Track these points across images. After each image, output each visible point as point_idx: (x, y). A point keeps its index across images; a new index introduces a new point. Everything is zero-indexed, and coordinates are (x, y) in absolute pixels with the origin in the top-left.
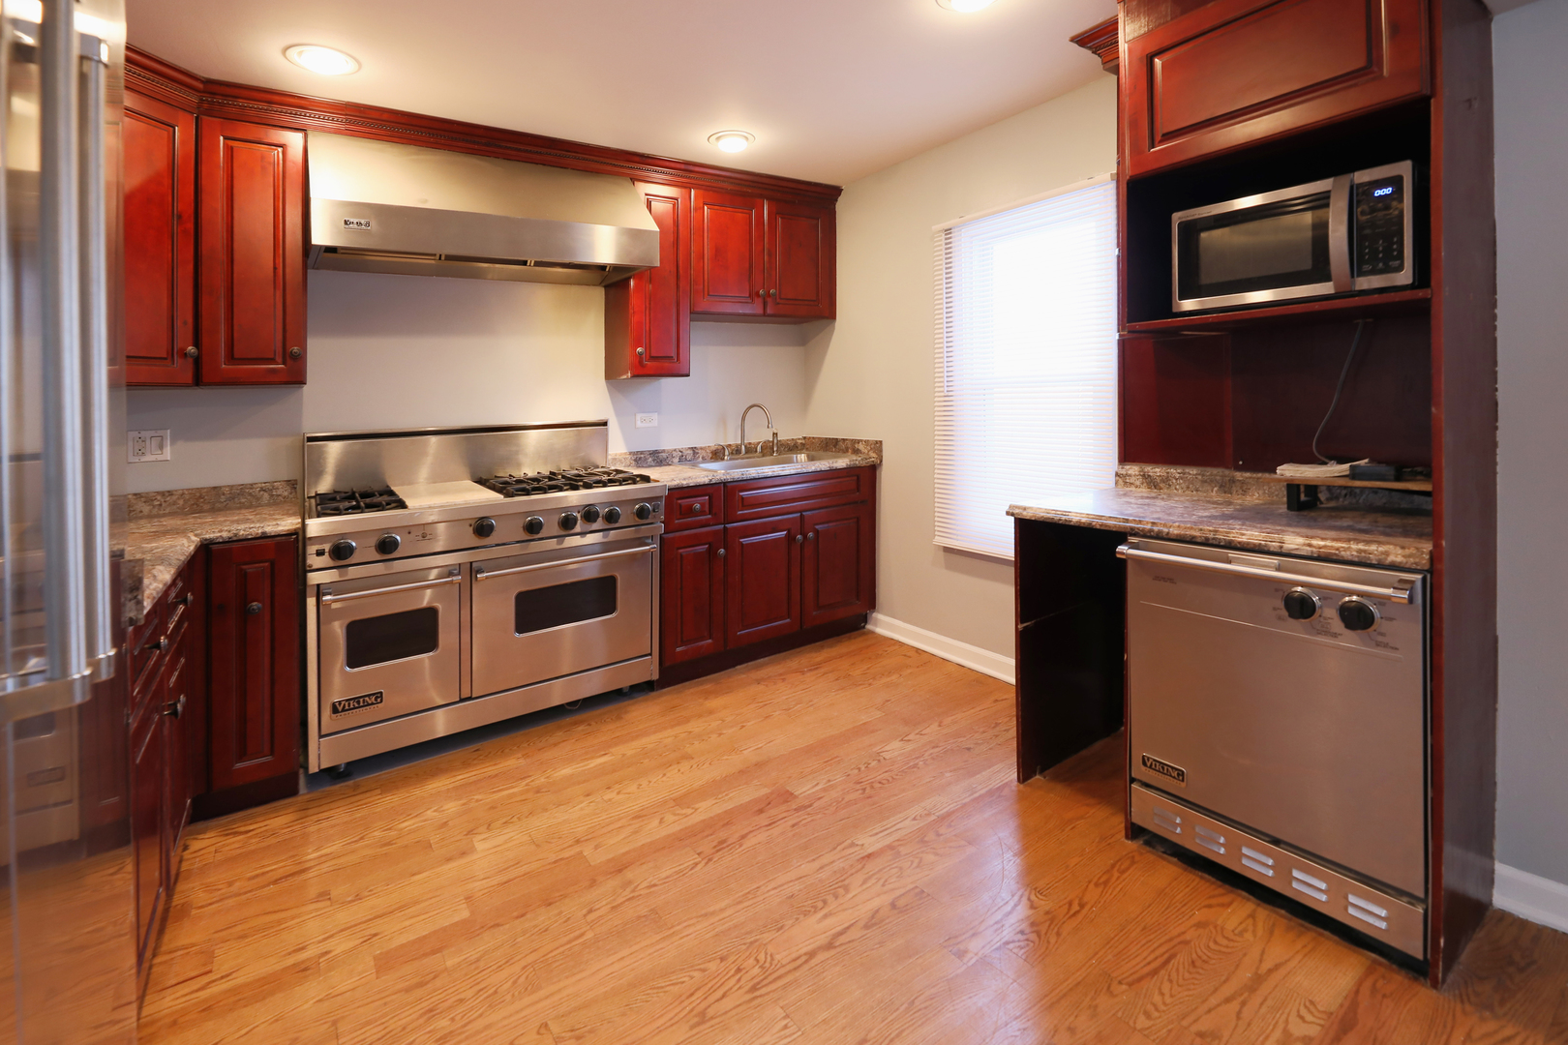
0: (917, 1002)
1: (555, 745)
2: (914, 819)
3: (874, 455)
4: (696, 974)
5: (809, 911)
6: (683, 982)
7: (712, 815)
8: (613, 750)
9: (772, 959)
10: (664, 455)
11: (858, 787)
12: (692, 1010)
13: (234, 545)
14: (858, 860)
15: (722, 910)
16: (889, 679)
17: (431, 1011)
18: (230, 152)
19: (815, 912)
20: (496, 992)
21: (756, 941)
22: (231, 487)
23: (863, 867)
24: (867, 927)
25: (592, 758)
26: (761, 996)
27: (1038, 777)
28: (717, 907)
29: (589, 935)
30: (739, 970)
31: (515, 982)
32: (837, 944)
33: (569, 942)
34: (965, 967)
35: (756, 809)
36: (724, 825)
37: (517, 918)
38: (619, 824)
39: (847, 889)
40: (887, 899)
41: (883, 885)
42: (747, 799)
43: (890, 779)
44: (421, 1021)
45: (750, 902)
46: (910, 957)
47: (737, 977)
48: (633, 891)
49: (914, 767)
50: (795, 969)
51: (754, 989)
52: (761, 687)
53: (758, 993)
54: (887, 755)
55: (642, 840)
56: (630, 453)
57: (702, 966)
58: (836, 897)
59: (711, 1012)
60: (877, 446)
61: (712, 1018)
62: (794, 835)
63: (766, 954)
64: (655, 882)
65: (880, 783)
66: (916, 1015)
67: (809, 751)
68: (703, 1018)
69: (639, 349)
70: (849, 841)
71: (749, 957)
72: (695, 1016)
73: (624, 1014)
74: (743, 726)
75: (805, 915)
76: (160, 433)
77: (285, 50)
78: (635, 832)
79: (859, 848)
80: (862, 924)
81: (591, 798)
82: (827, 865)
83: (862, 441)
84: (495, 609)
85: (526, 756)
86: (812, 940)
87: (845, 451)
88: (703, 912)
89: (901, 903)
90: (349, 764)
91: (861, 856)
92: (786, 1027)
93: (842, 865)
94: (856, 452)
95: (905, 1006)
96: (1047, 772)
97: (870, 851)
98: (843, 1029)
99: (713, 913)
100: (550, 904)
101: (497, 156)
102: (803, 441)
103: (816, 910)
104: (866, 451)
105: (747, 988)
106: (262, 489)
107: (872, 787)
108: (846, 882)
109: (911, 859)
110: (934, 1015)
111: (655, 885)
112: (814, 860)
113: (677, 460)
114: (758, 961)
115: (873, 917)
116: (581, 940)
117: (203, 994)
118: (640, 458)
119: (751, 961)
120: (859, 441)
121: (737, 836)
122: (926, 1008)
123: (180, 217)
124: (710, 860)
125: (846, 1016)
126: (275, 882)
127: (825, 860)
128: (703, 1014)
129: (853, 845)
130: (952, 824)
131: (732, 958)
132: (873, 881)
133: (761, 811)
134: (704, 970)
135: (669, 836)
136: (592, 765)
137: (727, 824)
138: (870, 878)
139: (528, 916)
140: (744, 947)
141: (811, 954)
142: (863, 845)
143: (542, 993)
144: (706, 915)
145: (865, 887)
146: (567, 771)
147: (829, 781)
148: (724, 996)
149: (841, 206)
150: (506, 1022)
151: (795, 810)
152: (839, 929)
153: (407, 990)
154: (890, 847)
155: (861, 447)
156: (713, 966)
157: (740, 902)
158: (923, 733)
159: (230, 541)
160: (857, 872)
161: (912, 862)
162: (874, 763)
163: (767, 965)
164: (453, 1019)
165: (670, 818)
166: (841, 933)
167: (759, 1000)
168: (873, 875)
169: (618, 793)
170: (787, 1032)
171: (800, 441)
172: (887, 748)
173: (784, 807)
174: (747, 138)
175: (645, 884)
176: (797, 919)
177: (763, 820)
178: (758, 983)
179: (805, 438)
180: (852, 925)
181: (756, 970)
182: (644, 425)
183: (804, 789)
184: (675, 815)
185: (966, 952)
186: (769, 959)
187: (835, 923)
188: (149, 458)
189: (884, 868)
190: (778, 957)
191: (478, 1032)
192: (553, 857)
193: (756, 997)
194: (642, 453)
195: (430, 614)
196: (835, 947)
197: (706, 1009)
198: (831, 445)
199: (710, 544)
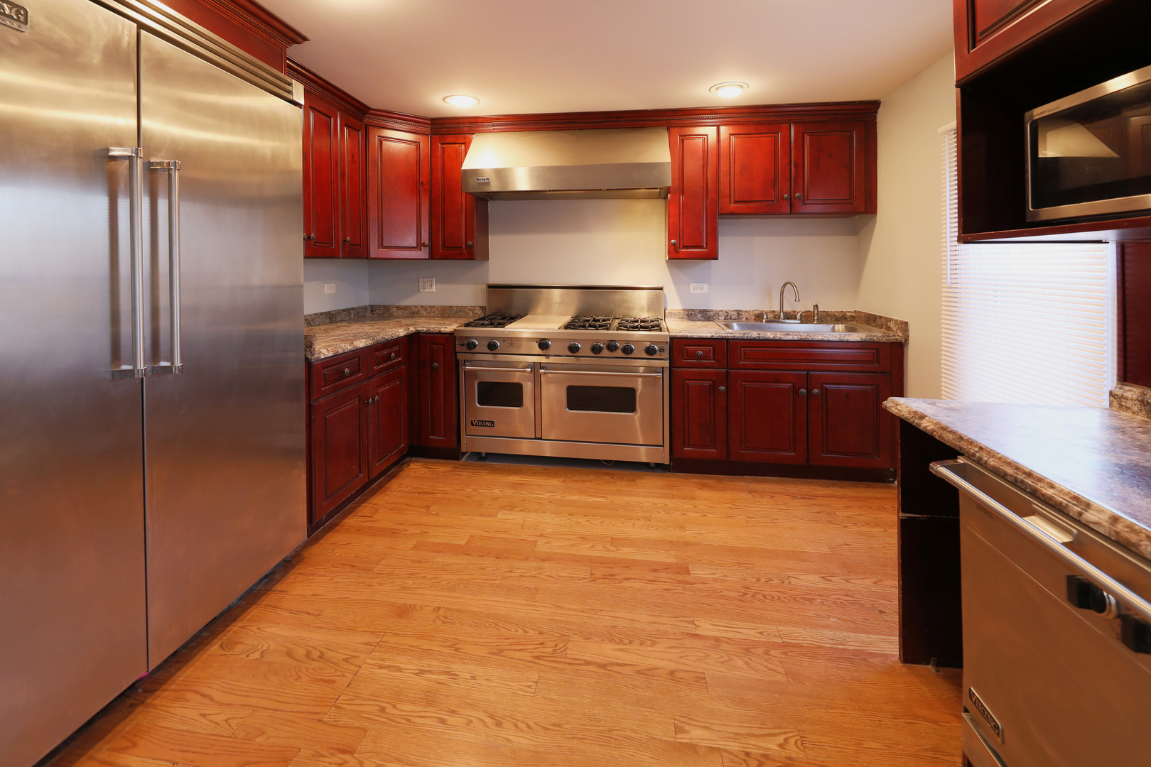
0: (615, 732)
1: (584, 481)
2: (761, 633)
3: (900, 334)
4: (521, 632)
5: (615, 641)
6: (510, 630)
7: (623, 557)
8: (609, 496)
9: (564, 651)
10: (712, 314)
11: (743, 590)
12: (498, 646)
13: (428, 335)
14: (683, 633)
15: (570, 610)
16: (870, 530)
17: (412, 574)
18: (443, 149)
19: (618, 643)
20: (438, 582)
21: (567, 636)
22: (457, 307)
23: (681, 639)
24: (639, 672)
25: (595, 496)
26: (536, 663)
27: (930, 667)
28: (569, 606)
29: (498, 582)
30: (542, 644)
31: (449, 583)
32: (608, 668)
33: (486, 580)
34: (674, 740)
35: (654, 567)
36: (624, 567)
37: (480, 556)
38: (570, 537)
39: (654, 643)
40: (673, 666)
41: (681, 657)
42: (655, 559)
43: (776, 598)
44: (405, 576)
45: (589, 615)
46: (644, 707)
47: (536, 646)
48: (539, 574)
49: (808, 600)
50: (570, 664)
51: (538, 658)
52: (750, 496)
53: (537, 661)
54: (794, 581)
55: (573, 551)
56: (684, 310)
57: (527, 630)
58: (642, 644)
59: (505, 653)
60: (904, 326)
61: (503, 656)
62: (659, 595)
63: (564, 646)
64: (554, 575)
65: (764, 596)
66: (604, 738)
67: (733, 551)
68: (500, 652)
69: (673, 241)
70: (692, 619)
71: (554, 641)
72: (497, 649)
73: (471, 626)
74: (705, 516)
75: (610, 641)
76: (431, 279)
77: (444, 99)
78: (572, 545)
79: (694, 626)
80: (639, 668)
81: (571, 517)
82: (658, 623)
83: (892, 319)
84: (553, 393)
85: (564, 481)
86: (597, 656)
87: (881, 327)
88: (559, 604)
89: (678, 675)
90: (487, 454)
91: (688, 632)
92: (530, 687)
93: (668, 629)
94: (889, 328)
95: (606, 728)
96: (941, 668)
97: (698, 633)
98: (556, 711)
99: (562, 608)
100: (498, 558)
101: (575, 129)
102: (854, 314)
103: (621, 642)
104: (895, 329)
105: (535, 655)
106: (469, 310)
107: (754, 596)
108: (658, 640)
109: (723, 655)
110: (615, 747)
111: (552, 577)
112: (654, 616)
113: (723, 318)
114: (556, 646)
115: (650, 670)
116: (492, 582)
117: (362, 524)
118: (691, 314)
119: (553, 644)
120: (890, 320)
121: (624, 576)
122: (615, 739)
123: (422, 183)
124: (594, 581)
125: (566, 706)
126: (419, 493)
127: (661, 620)
128: (502, 651)
129: (693, 623)
130: (789, 654)
131: (545, 636)
132: (678, 651)
133: (655, 571)
134: (525, 632)
135: (588, 556)
136: (590, 500)
137: (626, 567)
138: (677, 647)
139: (485, 558)
140: (558, 635)
141: (588, 663)
142: (698, 626)
143: (453, 594)
144: (558, 607)
145: (669, 650)
146: (575, 498)
147: (726, 576)
148: (520, 650)
149: (880, 116)
150: (428, 597)
151: (679, 581)
152: (621, 662)
153: (413, 561)
154: (717, 639)
155: (892, 325)
156: (532, 633)
157: (583, 612)
158: (850, 581)
159: (426, 333)
160: (673, 639)
161: (722, 657)
162: (776, 581)
163: (558, 651)
164: (414, 583)
165: (599, 547)
166: (618, 665)
167: (534, 664)
168: (682, 647)
169: (587, 521)
170: (528, 689)
171: (850, 314)
172: (800, 577)
173: (672, 576)
174: (742, 87)
175: (548, 574)
176: (603, 640)
177: (651, 576)
178: (543, 657)
179: (855, 312)
180: (631, 665)
181: (550, 650)
182: (696, 291)
183: (698, 572)
184: (603, 547)
185: (686, 732)
186: (564, 648)
187: (621, 657)
188: (427, 290)
189: (695, 648)
190: (569, 651)
191: (416, 594)
192: (523, 537)
193: (533, 662)
194: (693, 310)
195: (519, 387)
196: (606, 669)
197: (505, 650)
198: (871, 320)
199: (714, 381)
